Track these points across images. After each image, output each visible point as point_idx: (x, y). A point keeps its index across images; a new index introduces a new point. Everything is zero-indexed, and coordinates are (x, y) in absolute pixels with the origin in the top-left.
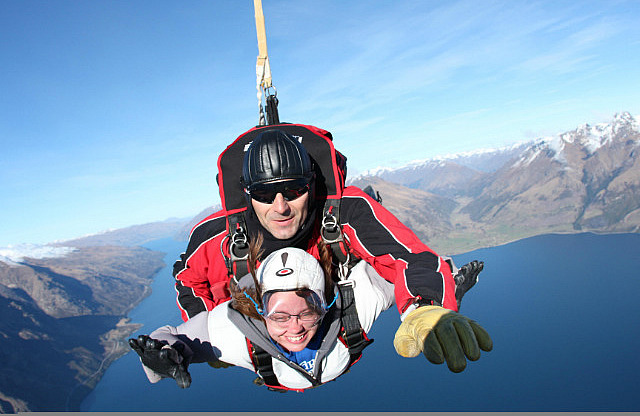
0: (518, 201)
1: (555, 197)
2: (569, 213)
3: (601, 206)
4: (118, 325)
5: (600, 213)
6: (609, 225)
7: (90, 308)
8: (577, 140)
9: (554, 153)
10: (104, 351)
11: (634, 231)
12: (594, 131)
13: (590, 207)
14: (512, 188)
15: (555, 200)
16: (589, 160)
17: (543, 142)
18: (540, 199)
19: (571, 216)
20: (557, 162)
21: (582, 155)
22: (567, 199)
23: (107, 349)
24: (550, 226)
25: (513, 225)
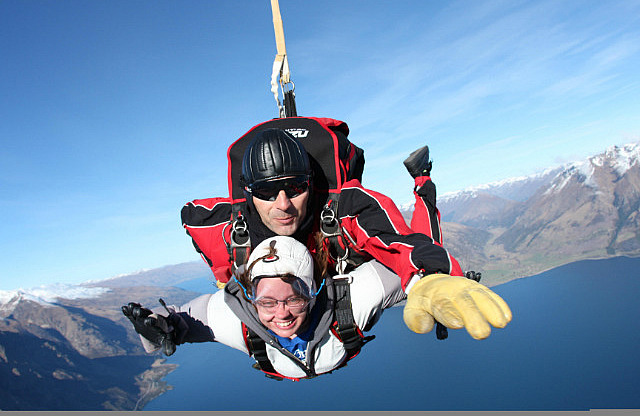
0: (551, 229)
1: (587, 222)
2: (602, 238)
3: (633, 228)
4: (154, 365)
5: (633, 235)
7: (125, 349)
8: (607, 162)
9: (585, 177)
10: (139, 391)
12: (622, 153)
13: (623, 230)
14: (544, 216)
15: (588, 225)
16: (620, 181)
17: (573, 168)
18: (573, 225)
19: (604, 240)
20: (587, 186)
21: (612, 178)
22: (600, 224)
23: (142, 389)
24: (584, 253)
25: (547, 253)
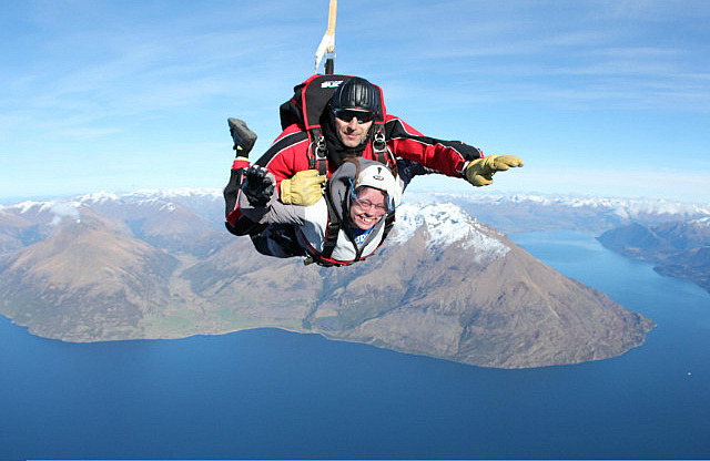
0: (245, 283)
1: (287, 286)
2: (300, 307)
3: (336, 306)
5: (335, 314)
6: (344, 330)
11: (369, 343)
13: (324, 305)
14: (241, 263)
15: (286, 290)
18: (270, 285)
19: (302, 311)
22: (299, 291)
24: (277, 319)
25: (236, 310)
